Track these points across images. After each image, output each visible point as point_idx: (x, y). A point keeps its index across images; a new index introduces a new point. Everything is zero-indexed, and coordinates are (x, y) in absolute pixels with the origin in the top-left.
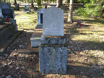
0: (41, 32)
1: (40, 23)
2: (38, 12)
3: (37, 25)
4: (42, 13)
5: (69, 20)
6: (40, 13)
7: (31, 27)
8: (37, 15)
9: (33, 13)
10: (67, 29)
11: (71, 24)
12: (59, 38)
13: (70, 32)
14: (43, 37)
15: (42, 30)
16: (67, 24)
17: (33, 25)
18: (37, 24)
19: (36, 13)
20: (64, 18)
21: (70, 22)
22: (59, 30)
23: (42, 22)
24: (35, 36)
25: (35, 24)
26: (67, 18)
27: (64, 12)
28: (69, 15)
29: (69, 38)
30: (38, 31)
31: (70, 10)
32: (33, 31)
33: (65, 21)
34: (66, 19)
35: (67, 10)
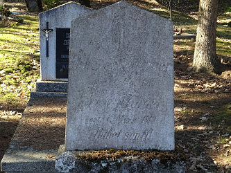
0: (56, 121)
1: (53, 75)
2: (45, 19)
3: (39, 85)
4: (68, 25)
5: (199, 60)
6: (53, 27)
7: (7, 96)
8: (38, 34)
9: (21, 22)
10: (191, 105)
11: (211, 79)
12: (149, 161)
13: (204, 123)
14: (69, 154)
15: (65, 110)
16: (191, 82)
17: (17, 84)
18: (39, 80)
19: (37, 25)
20: (177, 48)
21: (203, 70)
22: (150, 118)
23: (62, 69)
24: (25, 143)
25: (28, 79)
26: (188, 48)
27: (177, 21)
28: (201, 37)
29: (200, 151)
30: (43, 117)
31: (206, 14)
32: (18, 116)
33: (182, 67)
34: (185, 52)
35: (190, 10)
